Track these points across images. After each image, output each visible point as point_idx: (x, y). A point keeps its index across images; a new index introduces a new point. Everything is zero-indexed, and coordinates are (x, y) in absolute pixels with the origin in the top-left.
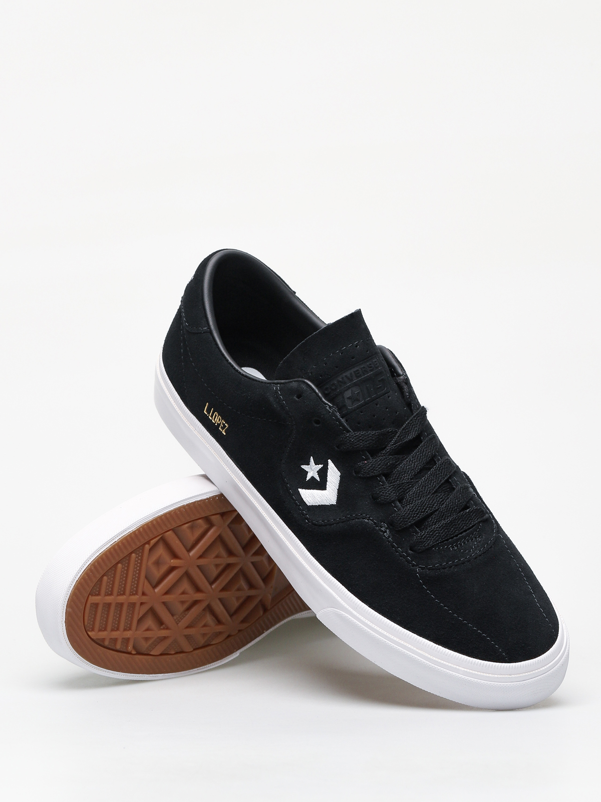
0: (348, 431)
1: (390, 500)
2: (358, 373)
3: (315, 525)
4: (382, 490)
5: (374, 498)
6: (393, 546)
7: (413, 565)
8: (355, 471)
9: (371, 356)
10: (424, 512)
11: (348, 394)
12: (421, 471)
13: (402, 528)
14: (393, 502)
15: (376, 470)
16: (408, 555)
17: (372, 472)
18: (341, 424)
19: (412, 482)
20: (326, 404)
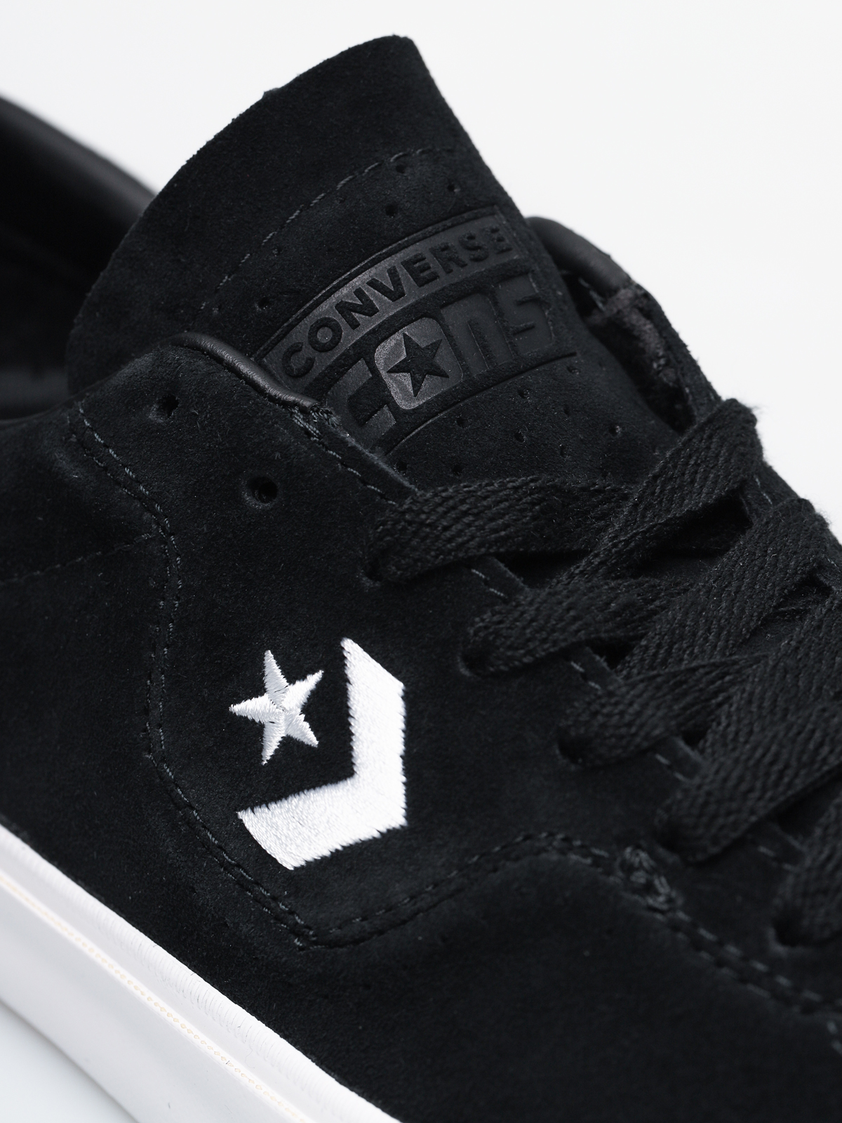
0: (402, 493)
1: (647, 737)
2: (423, 270)
3: (335, 944)
4: (603, 706)
5: (574, 749)
6: (698, 944)
7: (809, 1008)
8: (466, 658)
9: (470, 209)
10: (813, 762)
11: (387, 352)
12: (767, 622)
13: (725, 843)
14: (659, 745)
15: (563, 630)
16: (776, 965)
17: (544, 641)
18: (371, 472)
19: (735, 663)
20: (285, 404)
